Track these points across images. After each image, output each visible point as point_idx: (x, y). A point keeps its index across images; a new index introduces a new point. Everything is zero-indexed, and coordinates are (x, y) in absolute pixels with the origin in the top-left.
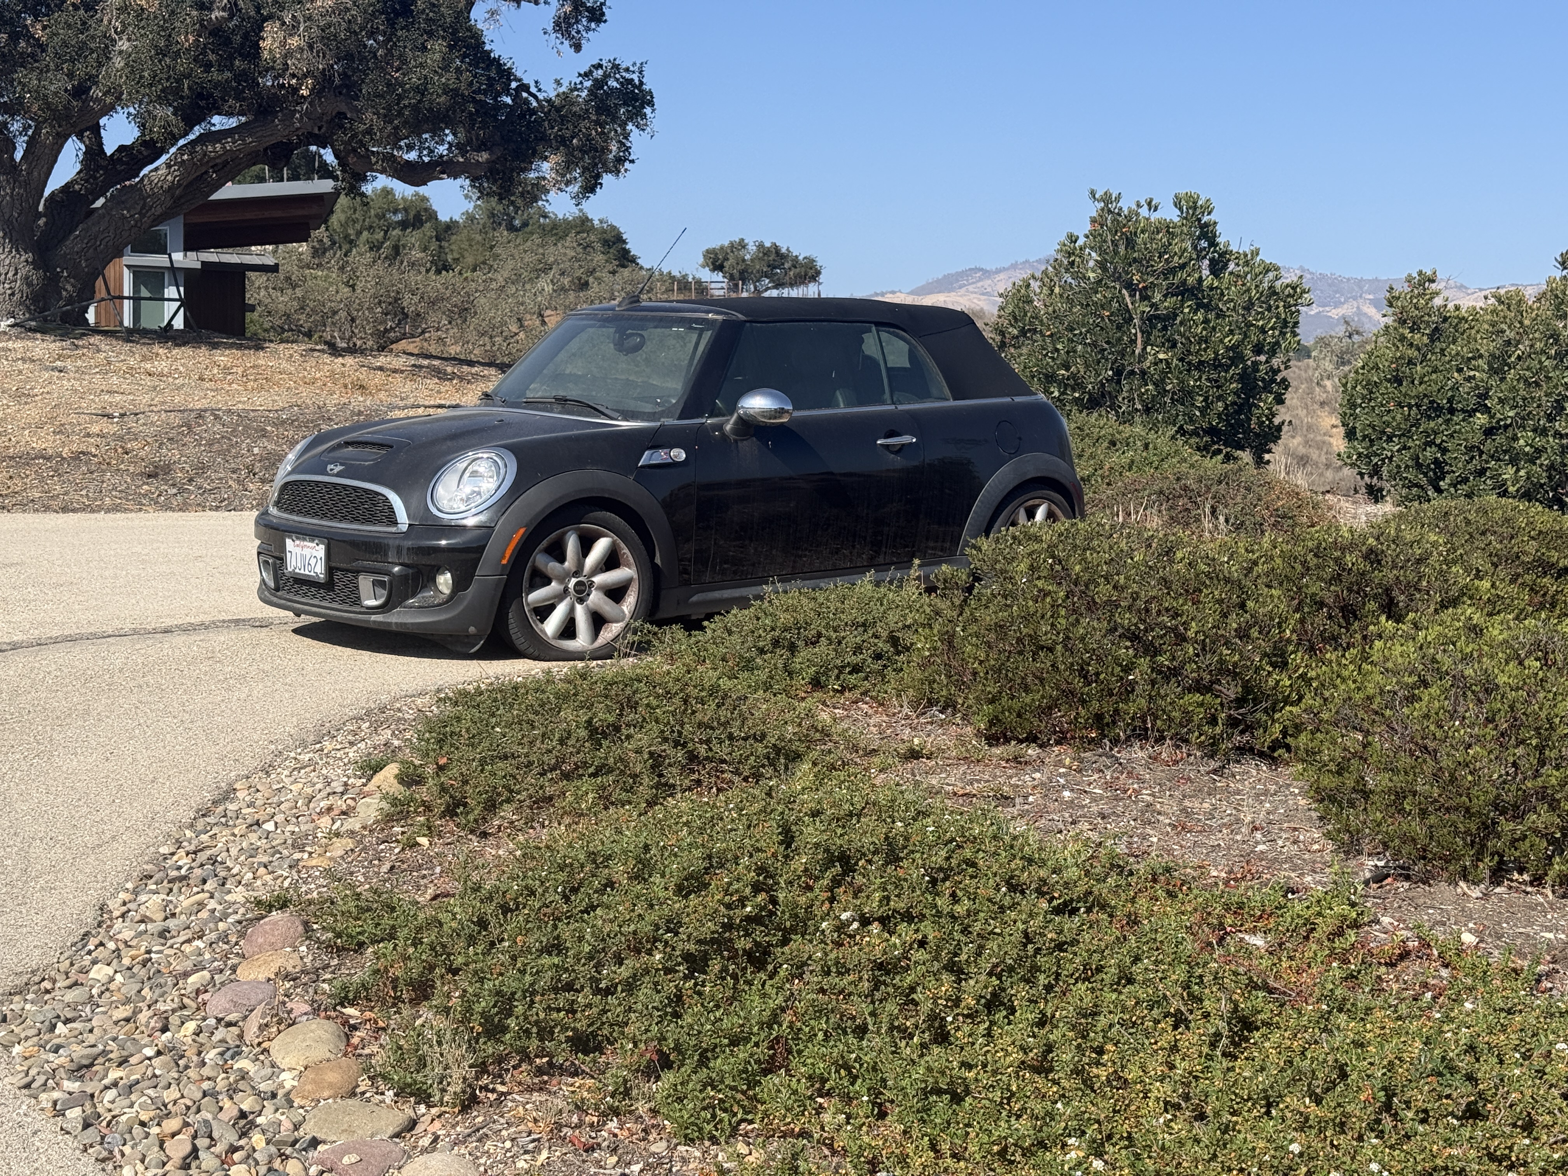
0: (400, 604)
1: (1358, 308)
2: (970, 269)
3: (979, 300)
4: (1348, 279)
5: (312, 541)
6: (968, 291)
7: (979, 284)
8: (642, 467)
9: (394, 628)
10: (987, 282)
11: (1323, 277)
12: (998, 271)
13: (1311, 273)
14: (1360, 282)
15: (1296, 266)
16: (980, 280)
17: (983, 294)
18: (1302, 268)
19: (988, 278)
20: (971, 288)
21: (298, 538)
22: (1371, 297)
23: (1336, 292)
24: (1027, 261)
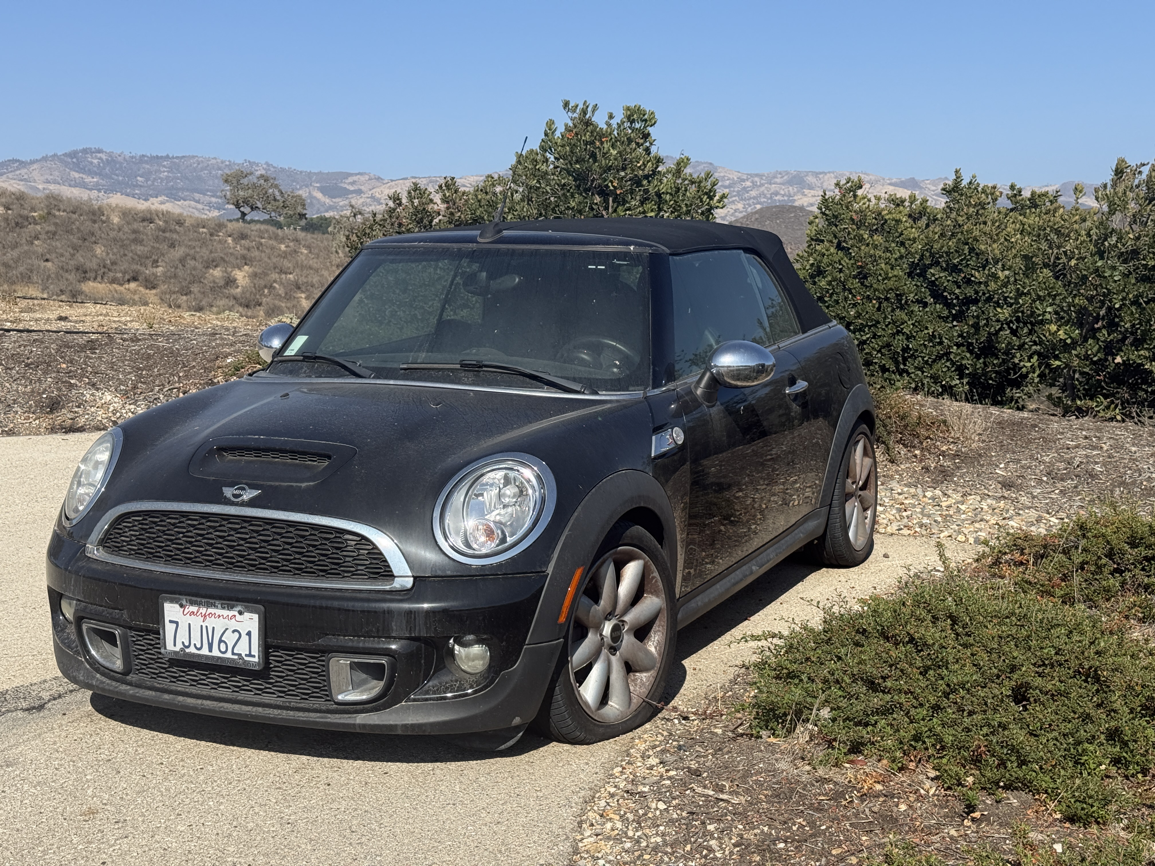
0: (405, 696)
1: (310, 193)
2: (9, 161)
3: (19, 185)
4: (301, 172)
5: (231, 608)
6: (8, 177)
7: (18, 172)
8: (656, 458)
9: (400, 732)
10: (23, 171)
11: (283, 170)
12: (32, 162)
13: (274, 167)
14: (310, 174)
15: (263, 162)
16: (18, 169)
17: (22, 180)
18: (267, 163)
19: (24, 167)
20: (10, 175)
21: (192, 603)
22: (318, 185)
23: (293, 181)
24: (55, 155)
